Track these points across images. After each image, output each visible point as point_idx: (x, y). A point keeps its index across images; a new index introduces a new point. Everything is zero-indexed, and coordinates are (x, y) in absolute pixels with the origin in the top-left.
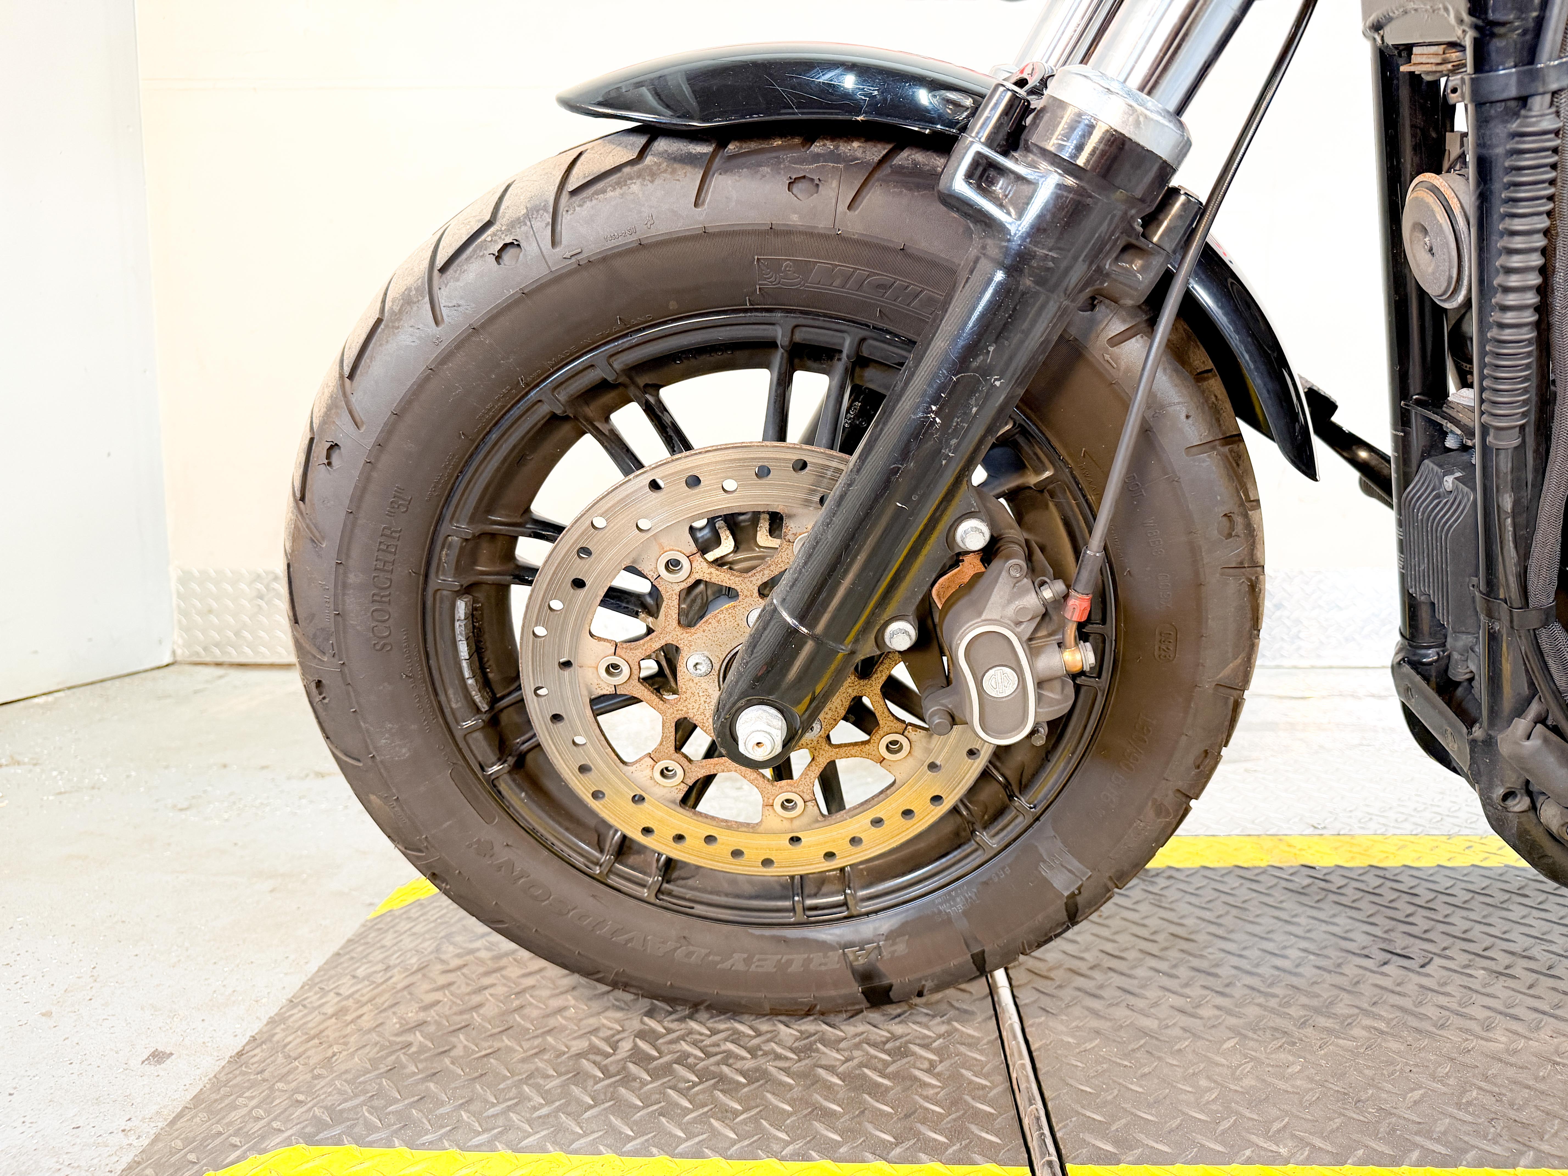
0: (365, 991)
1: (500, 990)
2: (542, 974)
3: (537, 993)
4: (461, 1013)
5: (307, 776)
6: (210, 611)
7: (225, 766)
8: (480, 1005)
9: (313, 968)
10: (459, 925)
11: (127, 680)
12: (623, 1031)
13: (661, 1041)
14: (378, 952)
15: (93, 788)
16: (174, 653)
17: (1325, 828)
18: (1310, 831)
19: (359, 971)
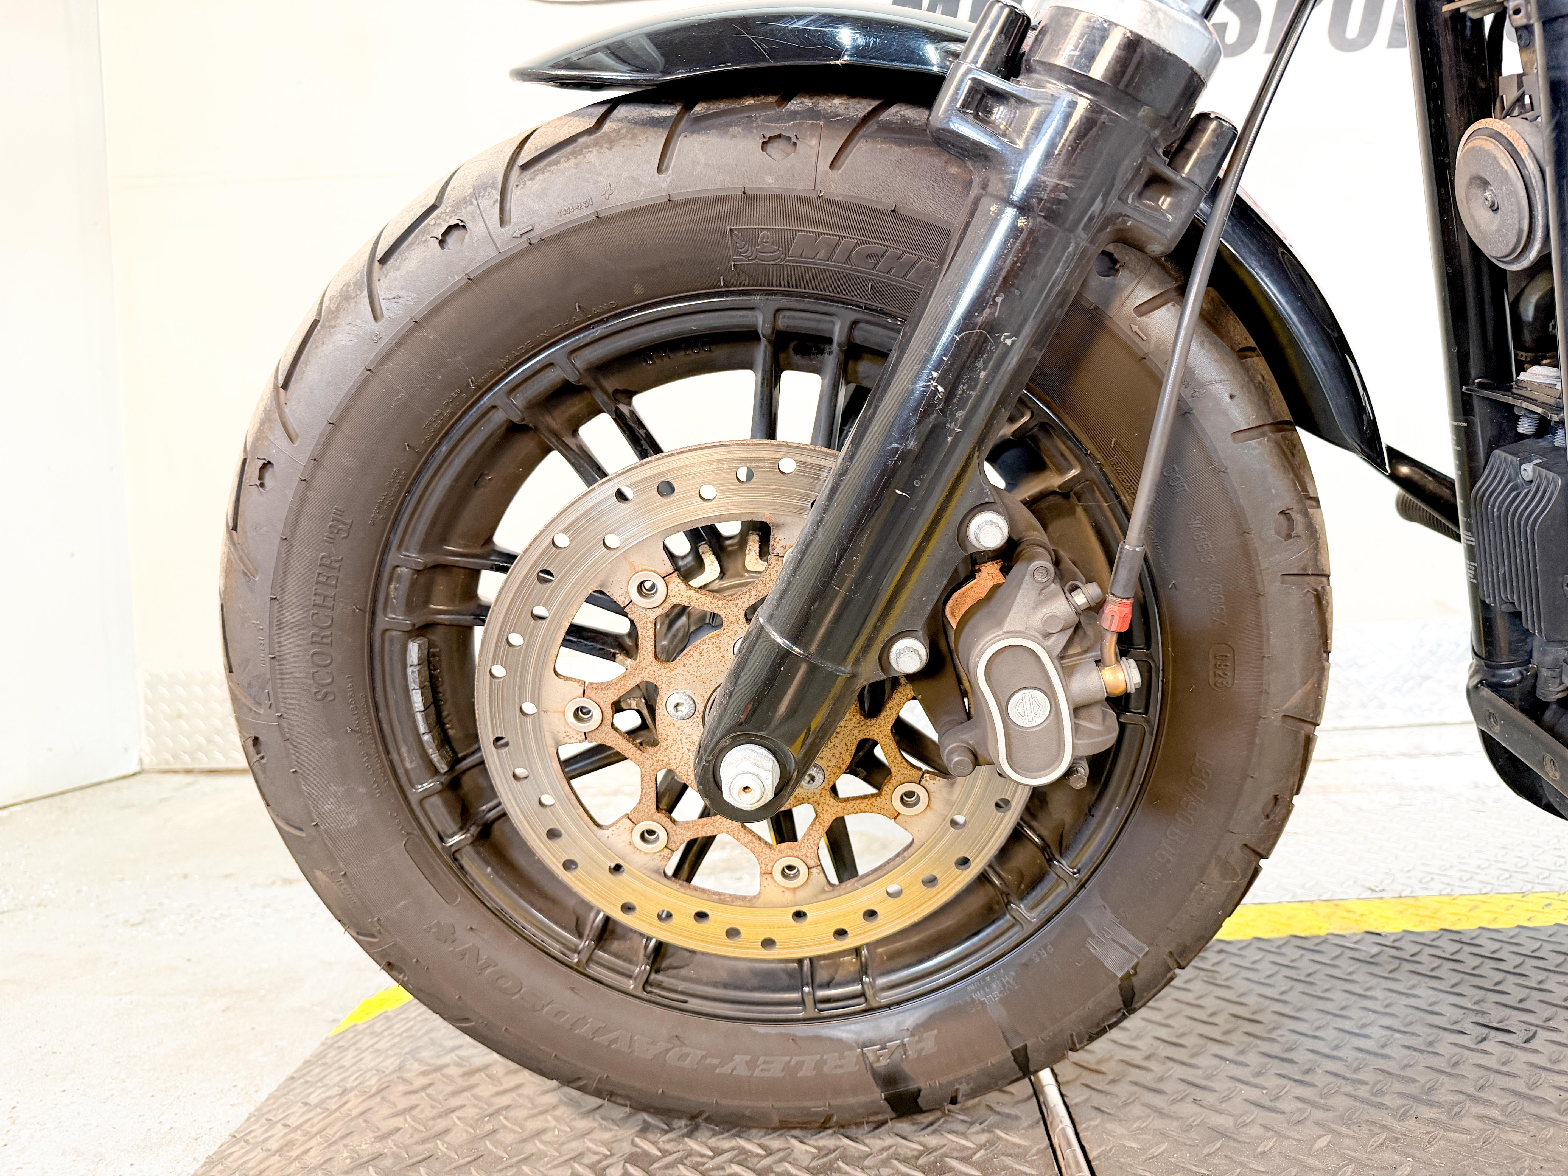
0: (316, 1120)
1: (470, 1112)
2: (520, 1091)
3: (511, 1114)
4: (424, 1141)
5: (273, 883)
6: (180, 716)
7: (185, 876)
8: (446, 1131)
9: (263, 1096)
10: (426, 1039)
11: (90, 790)
12: (612, 1155)
13: (655, 1166)
14: (335, 1073)
15: (39, 905)
16: (141, 761)
17: (1383, 890)
18: (1368, 894)
19: (311, 1097)
